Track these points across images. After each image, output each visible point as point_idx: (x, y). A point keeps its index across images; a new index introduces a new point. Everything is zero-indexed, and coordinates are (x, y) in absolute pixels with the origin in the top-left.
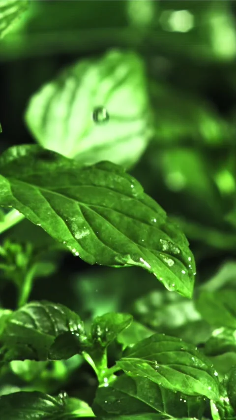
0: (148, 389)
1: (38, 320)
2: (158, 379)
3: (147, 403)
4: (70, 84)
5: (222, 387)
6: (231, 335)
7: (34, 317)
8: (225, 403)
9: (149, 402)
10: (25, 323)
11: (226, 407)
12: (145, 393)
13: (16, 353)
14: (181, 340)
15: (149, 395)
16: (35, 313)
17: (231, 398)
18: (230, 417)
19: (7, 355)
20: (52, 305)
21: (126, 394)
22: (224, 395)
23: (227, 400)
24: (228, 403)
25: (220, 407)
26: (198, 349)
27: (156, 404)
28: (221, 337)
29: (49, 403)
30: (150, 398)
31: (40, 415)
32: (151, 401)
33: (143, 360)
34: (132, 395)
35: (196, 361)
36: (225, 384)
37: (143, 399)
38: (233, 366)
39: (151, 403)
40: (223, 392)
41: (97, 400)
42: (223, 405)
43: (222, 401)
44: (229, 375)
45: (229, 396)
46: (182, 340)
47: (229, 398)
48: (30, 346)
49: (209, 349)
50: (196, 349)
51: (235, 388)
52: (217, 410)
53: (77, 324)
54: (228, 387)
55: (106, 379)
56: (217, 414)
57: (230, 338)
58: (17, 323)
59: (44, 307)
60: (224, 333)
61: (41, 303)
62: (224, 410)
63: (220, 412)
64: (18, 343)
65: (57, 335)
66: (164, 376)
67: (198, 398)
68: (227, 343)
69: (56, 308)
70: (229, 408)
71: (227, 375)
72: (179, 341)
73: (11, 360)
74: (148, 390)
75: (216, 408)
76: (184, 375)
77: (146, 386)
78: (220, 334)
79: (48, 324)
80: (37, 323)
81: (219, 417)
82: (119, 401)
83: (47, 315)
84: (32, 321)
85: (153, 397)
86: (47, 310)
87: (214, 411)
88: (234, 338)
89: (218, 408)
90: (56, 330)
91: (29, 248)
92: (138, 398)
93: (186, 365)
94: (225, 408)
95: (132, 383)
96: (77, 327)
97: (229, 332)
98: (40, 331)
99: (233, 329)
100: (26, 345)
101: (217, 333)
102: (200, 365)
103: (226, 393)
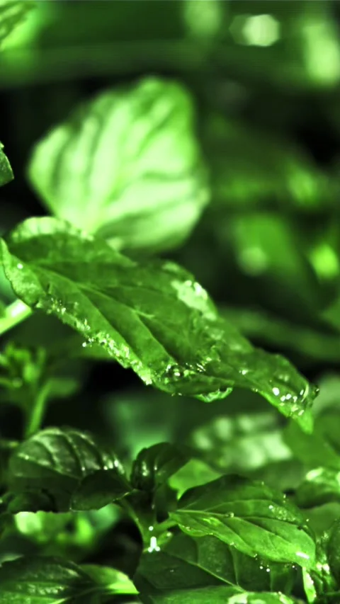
0: (213, 553)
1: (57, 455)
2: (230, 538)
3: (213, 574)
4: (89, 126)
5: (320, 549)
6: (333, 478)
7: (52, 449)
8: (324, 572)
9: (215, 572)
10: (38, 458)
11: (325, 577)
12: (209, 559)
13: (26, 502)
14: (263, 483)
15: (216, 561)
16: (52, 444)
17: (332, 565)
18: (331, 591)
19: (12, 505)
20: (77, 433)
21: (182, 562)
22: (322, 561)
23: (327, 568)
24: (328, 572)
25: (316, 577)
26: (286, 497)
27: (226, 574)
28: (319, 481)
29: (72, 573)
30: (217, 566)
31: (59, 590)
32: (218, 571)
33: (208, 513)
34: (191, 562)
35: (284, 514)
36: (324, 546)
37: (206, 567)
38: (336, 520)
39: (218, 574)
40: (321, 556)
41: (141, 569)
42: (321, 575)
43: (320, 570)
44: (330, 531)
45: (330, 562)
46: (265, 484)
47: (330, 566)
48: (44, 491)
49: (302, 498)
50: (285, 497)
51: (338, 551)
52: (312, 582)
53: (113, 461)
54: (328, 550)
55: (153, 540)
56: (313, 588)
57: (332, 483)
58: (27, 457)
59: (66, 435)
60: (324, 475)
61: (62, 429)
62: (322, 582)
63: (316, 585)
64: (28, 487)
65: (85, 475)
66: (238, 534)
67: (286, 566)
68: (328, 490)
69: (83, 436)
70: (329, 580)
71: (327, 532)
72: (260, 485)
73: (17, 512)
74: (214, 555)
75: (310, 579)
76: (267, 532)
77: (212, 549)
78: (318, 477)
79: (71, 460)
80: (56, 459)
81: (315, 592)
82: (173, 571)
83: (69, 447)
84: (49, 456)
85: (220, 564)
86: (70, 440)
87: (308, 584)
88: (337, 482)
89: (313, 579)
90: (83, 469)
91: (42, 354)
92: (199, 565)
93: (269, 518)
94: (323, 579)
95: (191, 544)
96: (114, 465)
97: (330, 474)
98: (59, 470)
99: (336, 470)
100: (40, 491)
101: (313, 475)
102: (289, 519)
103: (325, 558)
